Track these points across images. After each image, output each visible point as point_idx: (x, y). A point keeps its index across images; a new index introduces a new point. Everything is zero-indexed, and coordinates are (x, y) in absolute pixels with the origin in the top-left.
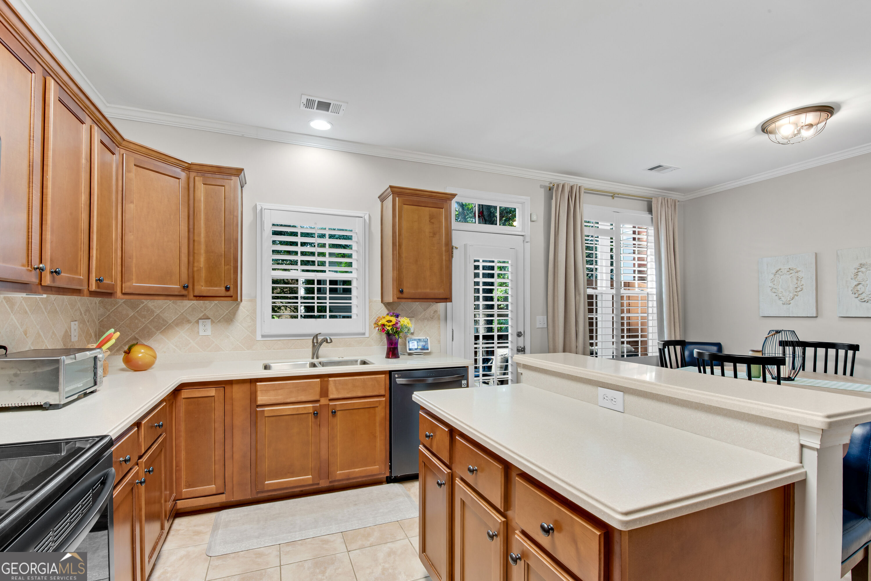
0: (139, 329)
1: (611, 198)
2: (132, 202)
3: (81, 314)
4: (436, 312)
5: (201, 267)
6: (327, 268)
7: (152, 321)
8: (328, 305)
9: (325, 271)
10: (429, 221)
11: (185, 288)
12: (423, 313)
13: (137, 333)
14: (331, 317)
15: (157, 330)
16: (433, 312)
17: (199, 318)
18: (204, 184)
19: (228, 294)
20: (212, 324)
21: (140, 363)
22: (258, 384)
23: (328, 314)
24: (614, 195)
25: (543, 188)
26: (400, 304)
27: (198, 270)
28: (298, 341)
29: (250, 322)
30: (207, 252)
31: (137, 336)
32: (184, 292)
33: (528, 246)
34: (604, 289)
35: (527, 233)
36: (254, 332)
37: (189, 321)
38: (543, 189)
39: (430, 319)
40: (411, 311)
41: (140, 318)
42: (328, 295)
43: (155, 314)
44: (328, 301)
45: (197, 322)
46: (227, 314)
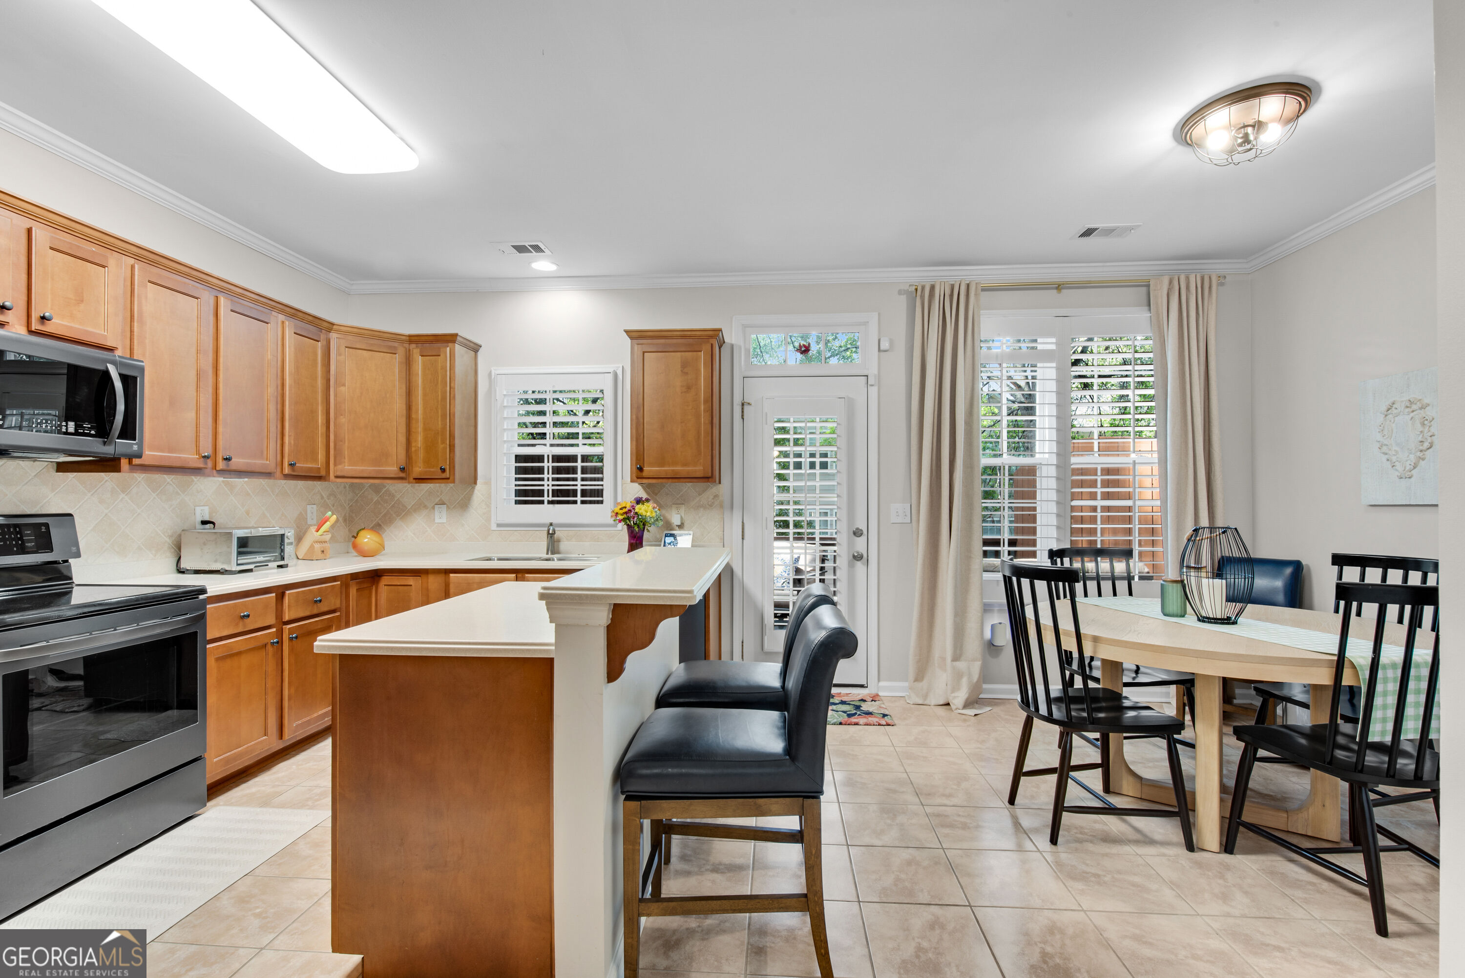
0: (382, 515)
1: (1055, 291)
2: (344, 385)
3: (322, 497)
4: (716, 496)
5: (419, 447)
6: (580, 441)
7: (393, 506)
8: (579, 488)
9: (577, 445)
10: (682, 371)
11: (402, 470)
12: (698, 499)
13: (380, 519)
14: (583, 502)
15: (398, 516)
16: (712, 497)
17: (435, 503)
18: (422, 356)
19: (444, 476)
20: (447, 511)
21: (366, 548)
22: (451, 575)
23: (579, 498)
24: (1059, 287)
25: (904, 294)
26: (664, 486)
27: (416, 450)
28: (537, 532)
29: (485, 509)
30: (425, 429)
31: (380, 522)
32: (402, 475)
33: (873, 391)
34: (1047, 456)
35: (873, 371)
36: (489, 520)
37: (425, 507)
38: (905, 296)
39: (708, 506)
40: (679, 495)
41: (382, 503)
42: (579, 475)
43: (396, 499)
44: (579, 483)
45: (433, 508)
46: (462, 499)
